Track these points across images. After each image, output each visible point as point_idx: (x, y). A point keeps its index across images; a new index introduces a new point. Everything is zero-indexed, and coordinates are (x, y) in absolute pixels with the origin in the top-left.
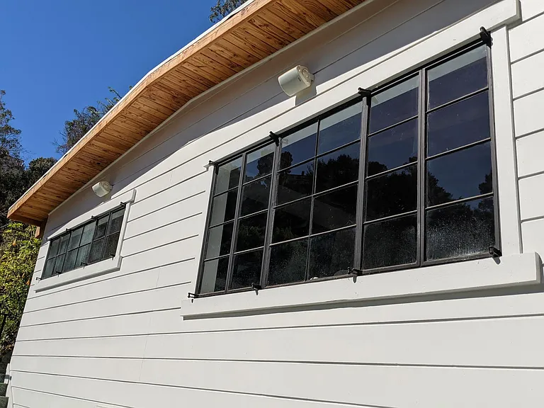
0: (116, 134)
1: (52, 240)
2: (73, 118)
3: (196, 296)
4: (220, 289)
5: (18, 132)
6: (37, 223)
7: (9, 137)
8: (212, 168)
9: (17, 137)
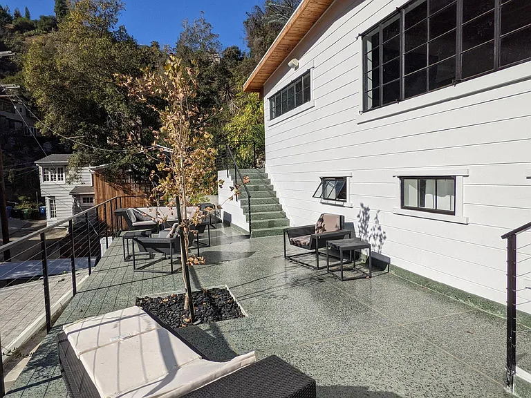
0: (297, 29)
1: (270, 99)
2: (246, 18)
3: (364, 112)
4: (376, 105)
5: (218, 36)
6: (257, 91)
7: (213, 40)
8: (360, 37)
9: (218, 39)
